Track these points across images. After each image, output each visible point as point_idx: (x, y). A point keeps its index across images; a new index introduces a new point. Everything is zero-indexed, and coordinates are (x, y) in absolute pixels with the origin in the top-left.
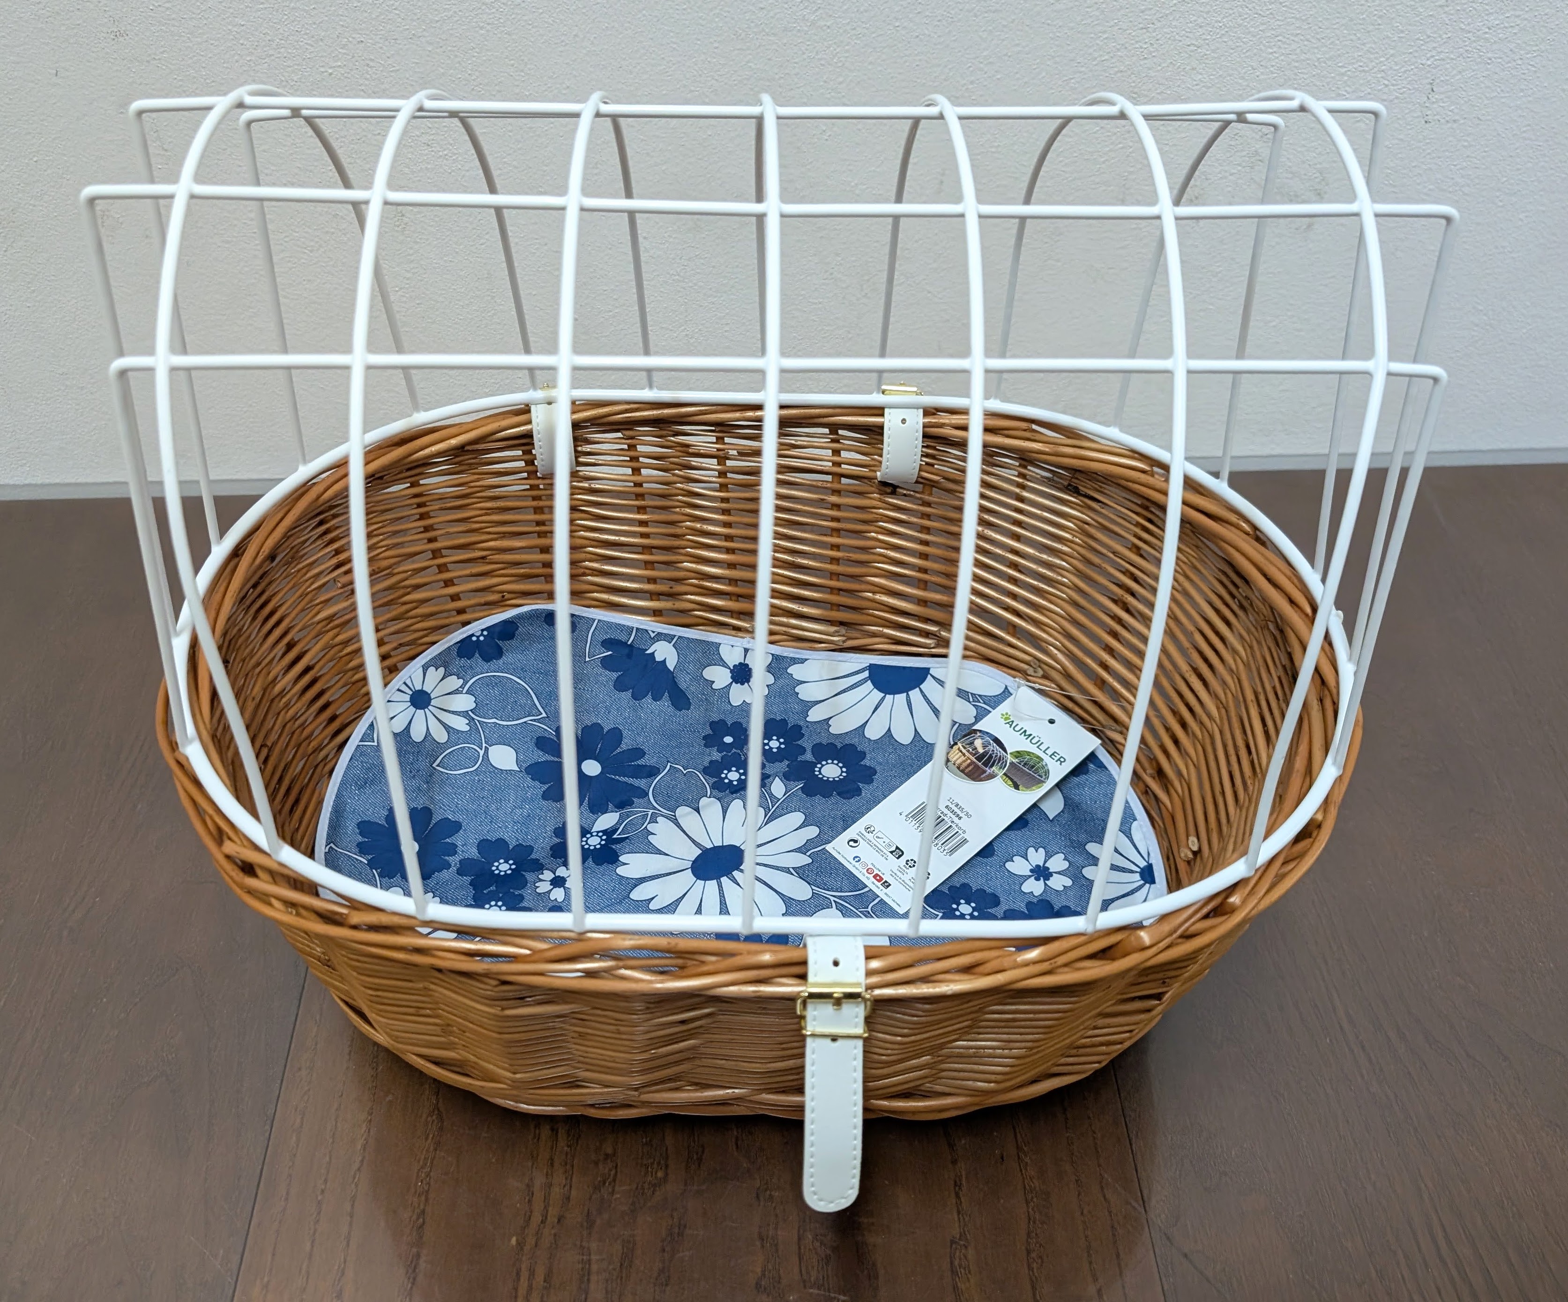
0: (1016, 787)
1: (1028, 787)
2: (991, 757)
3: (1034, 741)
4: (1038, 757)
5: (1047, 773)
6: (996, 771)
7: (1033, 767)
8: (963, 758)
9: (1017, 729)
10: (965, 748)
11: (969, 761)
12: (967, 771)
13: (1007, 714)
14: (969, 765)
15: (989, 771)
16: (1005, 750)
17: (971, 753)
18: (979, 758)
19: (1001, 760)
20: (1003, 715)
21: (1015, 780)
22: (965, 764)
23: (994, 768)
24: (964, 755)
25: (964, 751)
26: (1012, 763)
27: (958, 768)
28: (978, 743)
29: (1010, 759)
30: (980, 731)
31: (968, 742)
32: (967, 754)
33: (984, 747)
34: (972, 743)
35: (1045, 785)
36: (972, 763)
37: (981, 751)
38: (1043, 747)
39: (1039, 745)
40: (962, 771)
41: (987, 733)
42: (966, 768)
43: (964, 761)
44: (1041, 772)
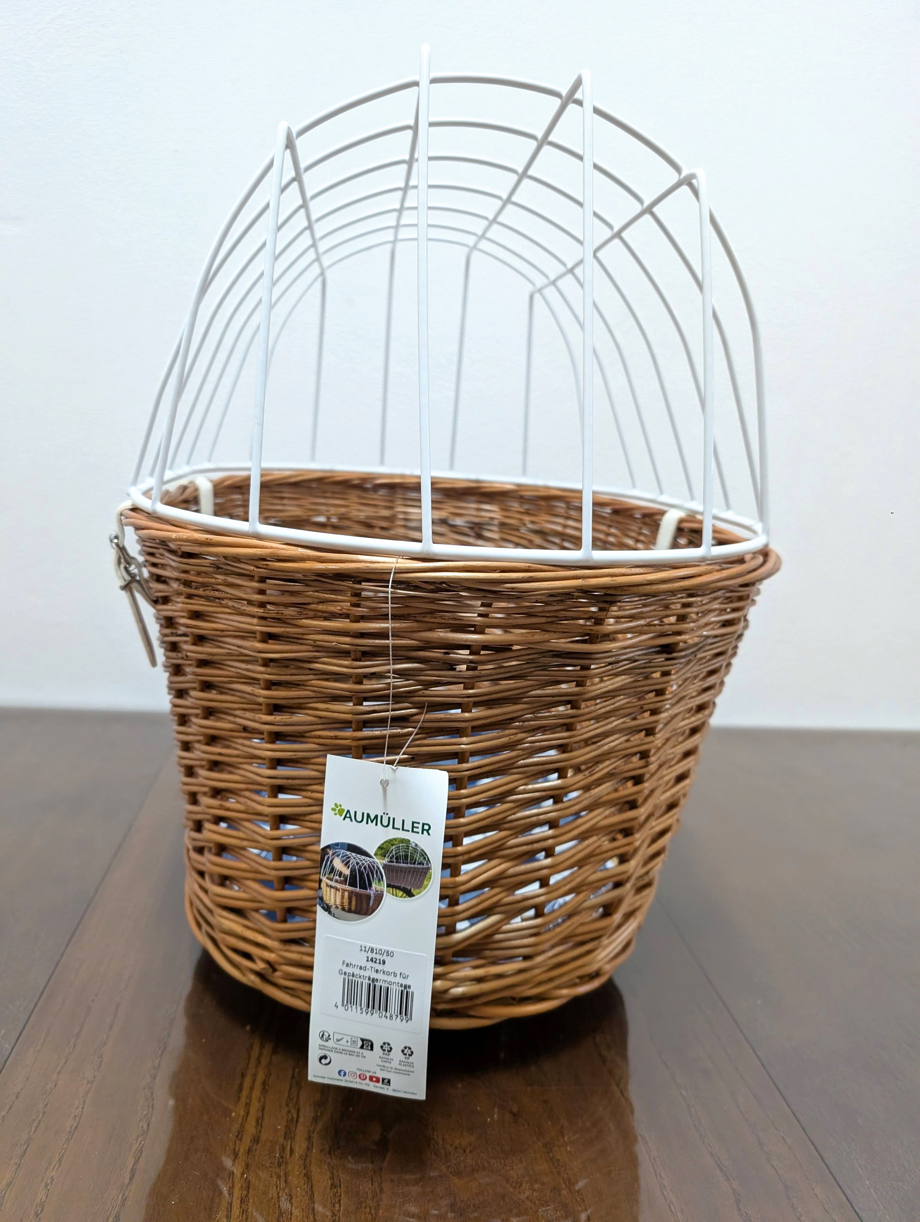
0: (410, 894)
1: (420, 886)
2: (361, 874)
3: (385, 823)
4: (403, 841)
5: (423, 854)
6: (379, 888)
7: (406, 857)
8: (339, 894)
9: (359, 819)
10: (331, 880)
11: (346, 894)
12: (353, 907)
13: (336, 805)
14: (350, 898)
15: (372, 892)
16: (366, 854)
17: (341, 882)
18: (353, 884)
19: (372, 869)
20: (333, 809)
21: (402, 886)
22: (346, 901)
23: (373, 885)
24: (337, 889)
25: (333, 884)
26: (385, 867)
27: (343, 909)
28: (338, 864)
29: (380, 862)
30: (328, 847)
31: (328, 870)
32: (338, 886)
33: (347, 864)
34: (332, 869)
35: (432, 871)
36: (351, 893)
37: (347, 872)
38: (398, 824)
39: (391, 823)
40: (350, 911)
41: (337, 844)
42: (350, 903)
43: (343, 897)
44: (417, 857)
